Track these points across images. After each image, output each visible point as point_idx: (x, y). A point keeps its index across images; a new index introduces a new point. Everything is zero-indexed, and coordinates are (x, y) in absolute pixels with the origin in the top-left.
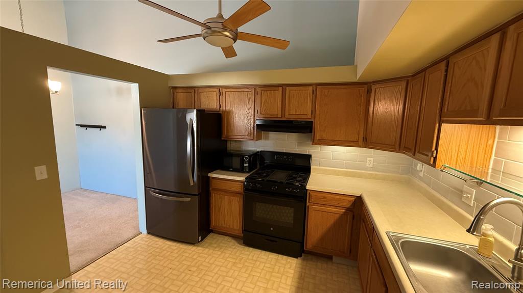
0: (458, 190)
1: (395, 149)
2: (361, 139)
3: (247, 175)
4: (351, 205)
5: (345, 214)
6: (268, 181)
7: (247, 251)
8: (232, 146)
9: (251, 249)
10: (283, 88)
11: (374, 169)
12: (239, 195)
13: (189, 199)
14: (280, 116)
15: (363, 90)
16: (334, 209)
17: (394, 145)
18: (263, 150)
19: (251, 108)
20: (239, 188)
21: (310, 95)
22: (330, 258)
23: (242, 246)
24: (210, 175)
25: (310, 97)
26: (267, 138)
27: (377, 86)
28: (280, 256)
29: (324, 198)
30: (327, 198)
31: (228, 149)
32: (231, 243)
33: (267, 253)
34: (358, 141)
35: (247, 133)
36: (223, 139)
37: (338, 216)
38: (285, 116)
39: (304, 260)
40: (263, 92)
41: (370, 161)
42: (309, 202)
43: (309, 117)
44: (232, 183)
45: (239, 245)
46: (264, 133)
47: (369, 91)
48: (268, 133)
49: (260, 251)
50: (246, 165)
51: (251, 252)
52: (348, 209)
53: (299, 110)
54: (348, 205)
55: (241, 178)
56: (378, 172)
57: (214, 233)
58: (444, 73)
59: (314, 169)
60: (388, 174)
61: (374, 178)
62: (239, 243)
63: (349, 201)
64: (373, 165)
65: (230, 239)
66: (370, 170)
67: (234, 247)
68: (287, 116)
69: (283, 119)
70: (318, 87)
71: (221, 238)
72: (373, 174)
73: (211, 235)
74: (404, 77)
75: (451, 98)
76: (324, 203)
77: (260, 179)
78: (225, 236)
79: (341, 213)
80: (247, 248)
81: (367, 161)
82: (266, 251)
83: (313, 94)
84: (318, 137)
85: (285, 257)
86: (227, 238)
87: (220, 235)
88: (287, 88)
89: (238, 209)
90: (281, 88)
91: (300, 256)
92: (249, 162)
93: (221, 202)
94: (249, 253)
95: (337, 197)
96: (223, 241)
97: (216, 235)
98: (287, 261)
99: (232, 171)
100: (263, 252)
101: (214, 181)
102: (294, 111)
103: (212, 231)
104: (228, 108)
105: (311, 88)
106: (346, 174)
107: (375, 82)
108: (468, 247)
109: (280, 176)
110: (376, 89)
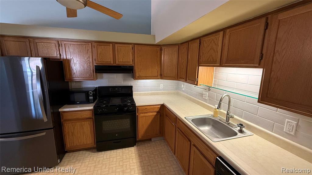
0: (201, 94)
1: (175, 78)
2: (159, 75)
3: (93, 104)
4: (159, 110)
5: (156, 115)
6: (111, 106)
7: (101, 155)
8: (73, 86)
9: (103, 152)
10: (113, 45)
11: (163, 89)
12: (90, 119)
13: (44, 134)
14: (112, 63)
15: (158, 49)
16: (151, 114)
17: (175, 77)
18: (100, 86)
19: (89, 57)
20: (89, 115)
21: (131, 50)
22: (150, 140)
23: (96, 153)
24: (60, 110)
25: (131, 51)
26: (102, 78)
27: (165, 47)
28: (124, 149)
29: (146, 109)
30: (147, 108)
31: (70, 88)
32: (87, 155)
33: (115, 151)
34: (158, 76)
35: (88, 75)
36: (66, 81)
37: (153, 117)
38: (116, 63)
39: (137, 146)
40: (98, 46)
41: (162, 86)
42: (138, 113)
43: (131, 63)
44: (83, 112)
45: (93, 153)
46: (99, 75)
47: (161, 50)
48: (103, 75)
49: (110, 151)
50: (91, 98)
51: (104, 154)
52: (158, 112)
53: (124, 59)
54: (157, 110)
55: (90, 107)
56: (166, 90)
57: (69, 152)
58: (199, 45)
59: (135, 94)
60: (169, 91)
61: (164, 94)
62: (92, 152)
63: (158, 108)
64: (163, 88)
65: (84, 152)
66: (161, 91)
67: (90, 156)
68: (117, 63)
69: (115, 65)
70: (135, 45)
71: (76, 154)
72: (163, 92)
73: (67, 155)
74: (177, 44)
75: (203, 56)
76: (146, 112)
77: (104, 106)
78: (79, 152)
79: (155, 115)
80: (100, 153)
81: (161, 86)
82: (114, 150)
83: (132, 49)
84: (137, 75)
85: (127, 149)
86: (81, 152)
87: (74, 153)
88: (116, 45)
89: (89, 129)
90: (111, 44)
91: (135, 145)
92: (93, 95)
93: (74, 128)
94: (103, 156)
95: (152, 107)
96: (79, 156)
97: (71, 154)
98: (128, 151)
99: (79, 104)
100: (112, 151)
101: (65, 114)
102: (122, 59)
103: (67, 152)
104: (69, 57)
105: (131, 46)
106: (152, 94)
107: (164, 45)
108: (210, 115)
109: (117, 101)
110: (164, 49)
